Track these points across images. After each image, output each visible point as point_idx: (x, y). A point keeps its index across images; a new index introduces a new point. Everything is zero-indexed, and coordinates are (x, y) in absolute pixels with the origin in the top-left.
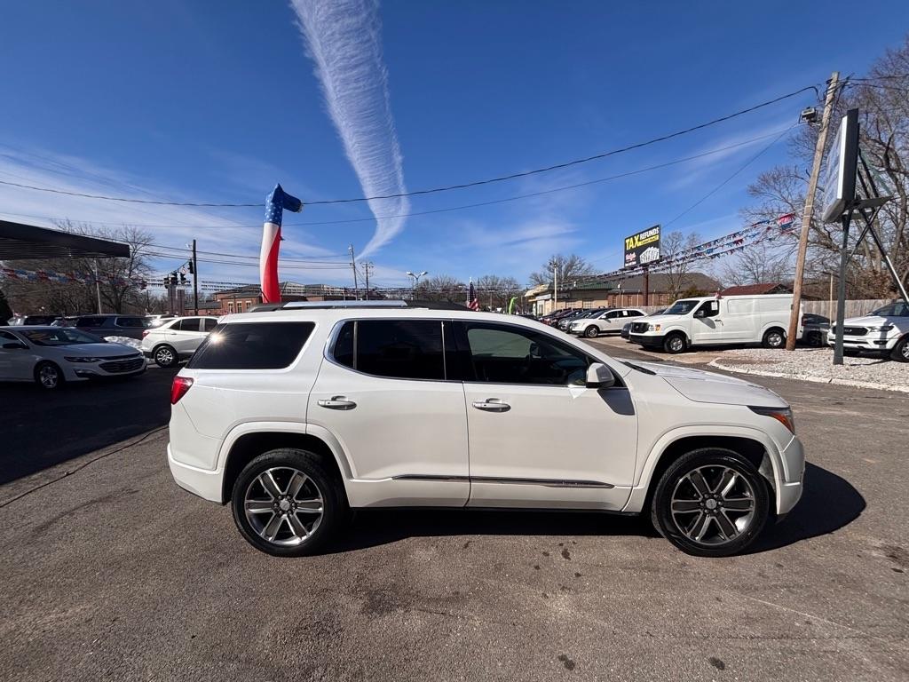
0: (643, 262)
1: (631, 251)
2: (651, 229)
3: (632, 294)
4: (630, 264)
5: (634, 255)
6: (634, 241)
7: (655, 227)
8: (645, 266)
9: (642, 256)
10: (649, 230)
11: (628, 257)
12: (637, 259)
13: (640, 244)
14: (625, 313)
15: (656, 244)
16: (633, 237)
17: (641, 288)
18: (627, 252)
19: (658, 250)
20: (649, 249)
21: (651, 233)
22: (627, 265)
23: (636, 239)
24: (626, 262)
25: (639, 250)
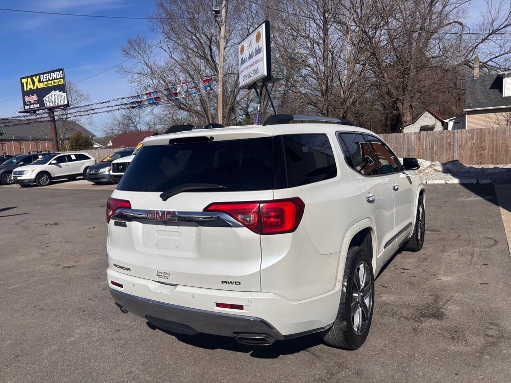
0: (48, 105)
1: (31, 92)
2: (54, 71)
3: (23, 140)
4: (32, 106)
5: (35, 97)
6: (34, 83)
7: (59, 70)
8: (51, 110)
9: (46, 98)
10: (50, 72)
11: (27, 99)
12: (40, 101)
13: (41, 86)
14: (73, 157)
15: (62, 88)
16: (31, 77)
17: (50, 134)
18: (25, 93)
19: (65, 95)
20: (53, 92)
21: (54, 75)
22: (27, 107)
23: (36, 80)
24: (25, 104)
25: (42, 93)
